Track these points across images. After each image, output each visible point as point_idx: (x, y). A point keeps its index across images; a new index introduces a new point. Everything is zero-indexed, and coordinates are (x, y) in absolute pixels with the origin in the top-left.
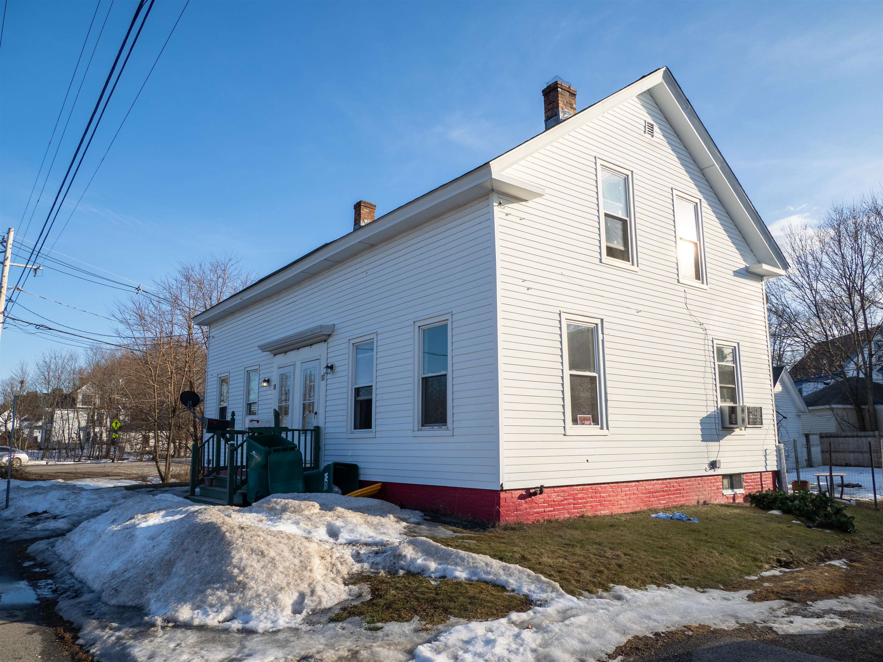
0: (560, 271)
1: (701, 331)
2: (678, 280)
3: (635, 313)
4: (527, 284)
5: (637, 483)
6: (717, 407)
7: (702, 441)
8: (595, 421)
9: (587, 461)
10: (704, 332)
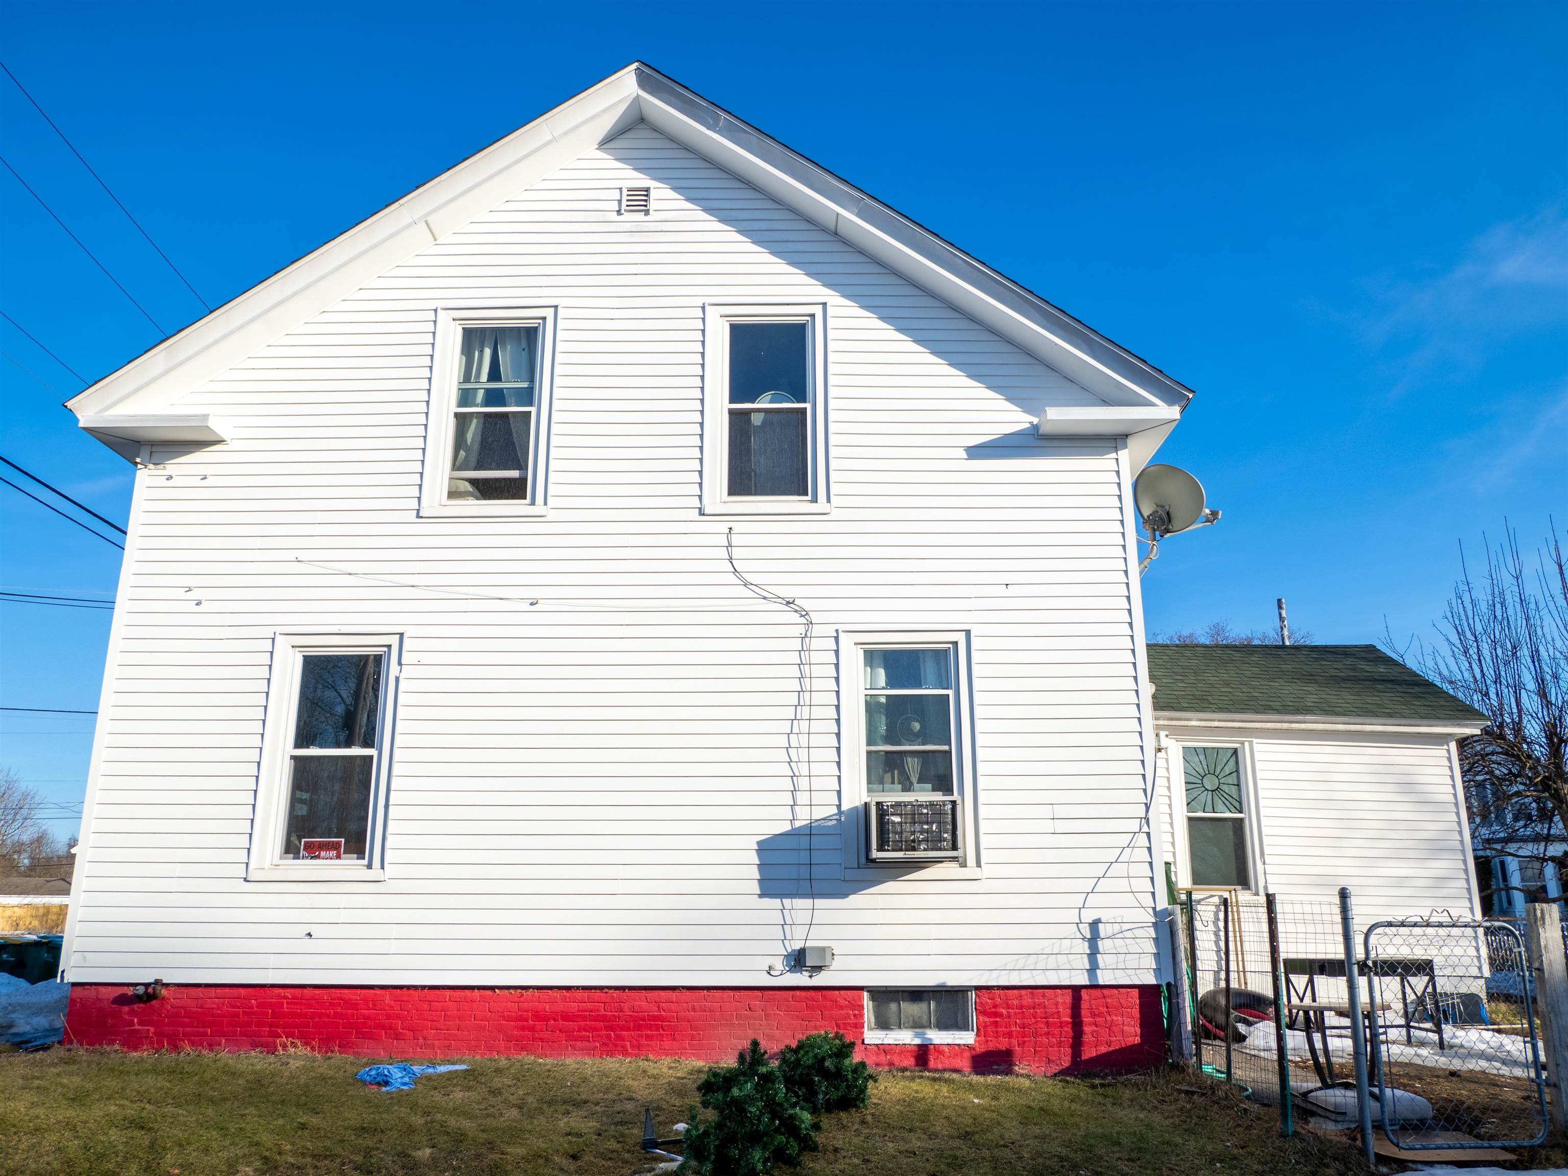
0: (291, 555)
1: (796, 618)
2: (700, 509)
3: (526, 606)
4: (196, 594)
5: (489, 992)
6: (839, 806)
7: (761, 896)
8: (359, 850)
9: (309, 935)
10: (803, 620)
